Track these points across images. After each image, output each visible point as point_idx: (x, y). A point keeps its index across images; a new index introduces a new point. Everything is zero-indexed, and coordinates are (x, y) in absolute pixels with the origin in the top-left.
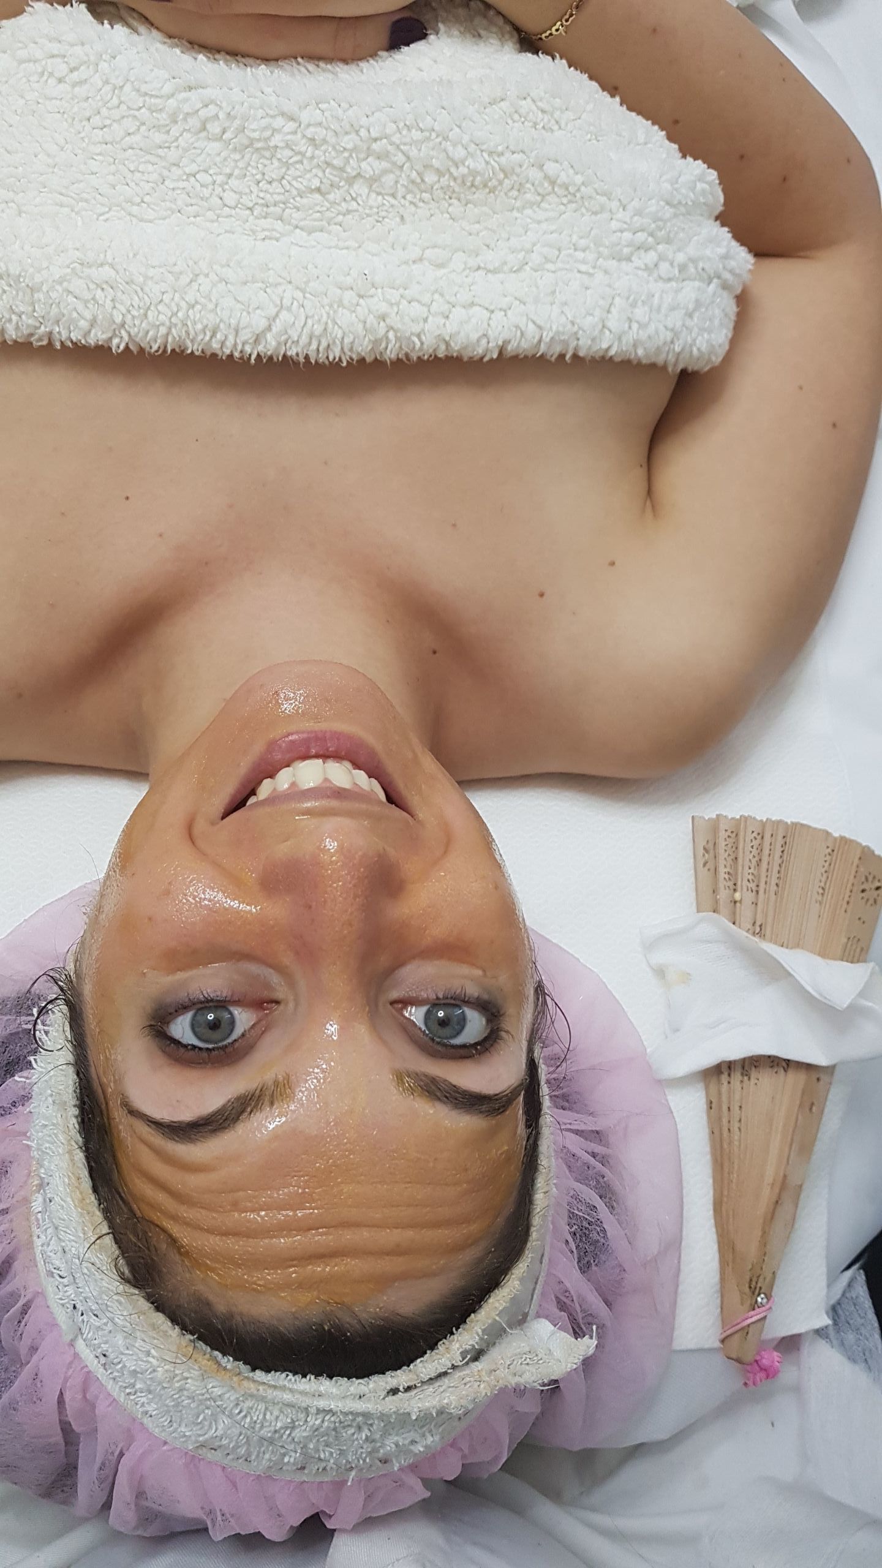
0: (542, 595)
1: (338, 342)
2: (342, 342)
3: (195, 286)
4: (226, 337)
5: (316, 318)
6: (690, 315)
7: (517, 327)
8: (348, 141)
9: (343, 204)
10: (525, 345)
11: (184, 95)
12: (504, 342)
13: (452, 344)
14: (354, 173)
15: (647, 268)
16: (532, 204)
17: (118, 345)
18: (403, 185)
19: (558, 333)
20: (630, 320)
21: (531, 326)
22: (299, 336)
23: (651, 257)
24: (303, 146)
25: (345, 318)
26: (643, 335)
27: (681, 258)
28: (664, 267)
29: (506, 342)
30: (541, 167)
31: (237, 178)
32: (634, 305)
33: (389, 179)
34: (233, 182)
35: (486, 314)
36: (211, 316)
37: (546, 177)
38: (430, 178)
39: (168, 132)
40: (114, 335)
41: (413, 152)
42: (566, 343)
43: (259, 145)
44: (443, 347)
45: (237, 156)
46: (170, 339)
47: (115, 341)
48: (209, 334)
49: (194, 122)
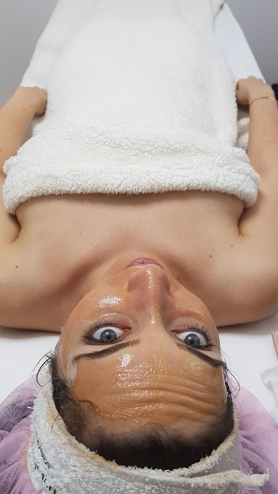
0: (211, 256)
1: (141, 186)
2: (142, 186)
3: (101, 175)
4: (109, 187)
5: (135, 180)
6: (243, 182)
7: (192, 180)
8: (142, 142)
9: (142, 158)
10: (195, 185)
11: (99, 137)
12: (188, 184)
13: (174, 185)
14: (144, 150)
15: (228, 169)
16: (193, 155)
17: (79, 191)
18: (158, 153)
19: (204, 182)
20: (225, 181)
21: (196, 180)
22: (130, 185)
23: (229, 167)
24: (130, 145)
25: (143, 180)
26: (229, 185)
27: (238, 168)
28: (233, 170)
29: (189, 184)
30: (195, 146)
31: (113, 154)
32: (225, 177)
33: (154, 151)
34: (112, 155)
35: (183, 178)
36: (105, 181)
37: (197, 149)
38: (165, 150)
39: (95, 146)
40: (78, 188)
41: (160, 144)
42: (206, 185)
43: (119, 146)
44: (171, 187)
45: (113, 149)
46: (94, 188)
47: (78, 190)
48: (104, 186)
49: (102, 143)
